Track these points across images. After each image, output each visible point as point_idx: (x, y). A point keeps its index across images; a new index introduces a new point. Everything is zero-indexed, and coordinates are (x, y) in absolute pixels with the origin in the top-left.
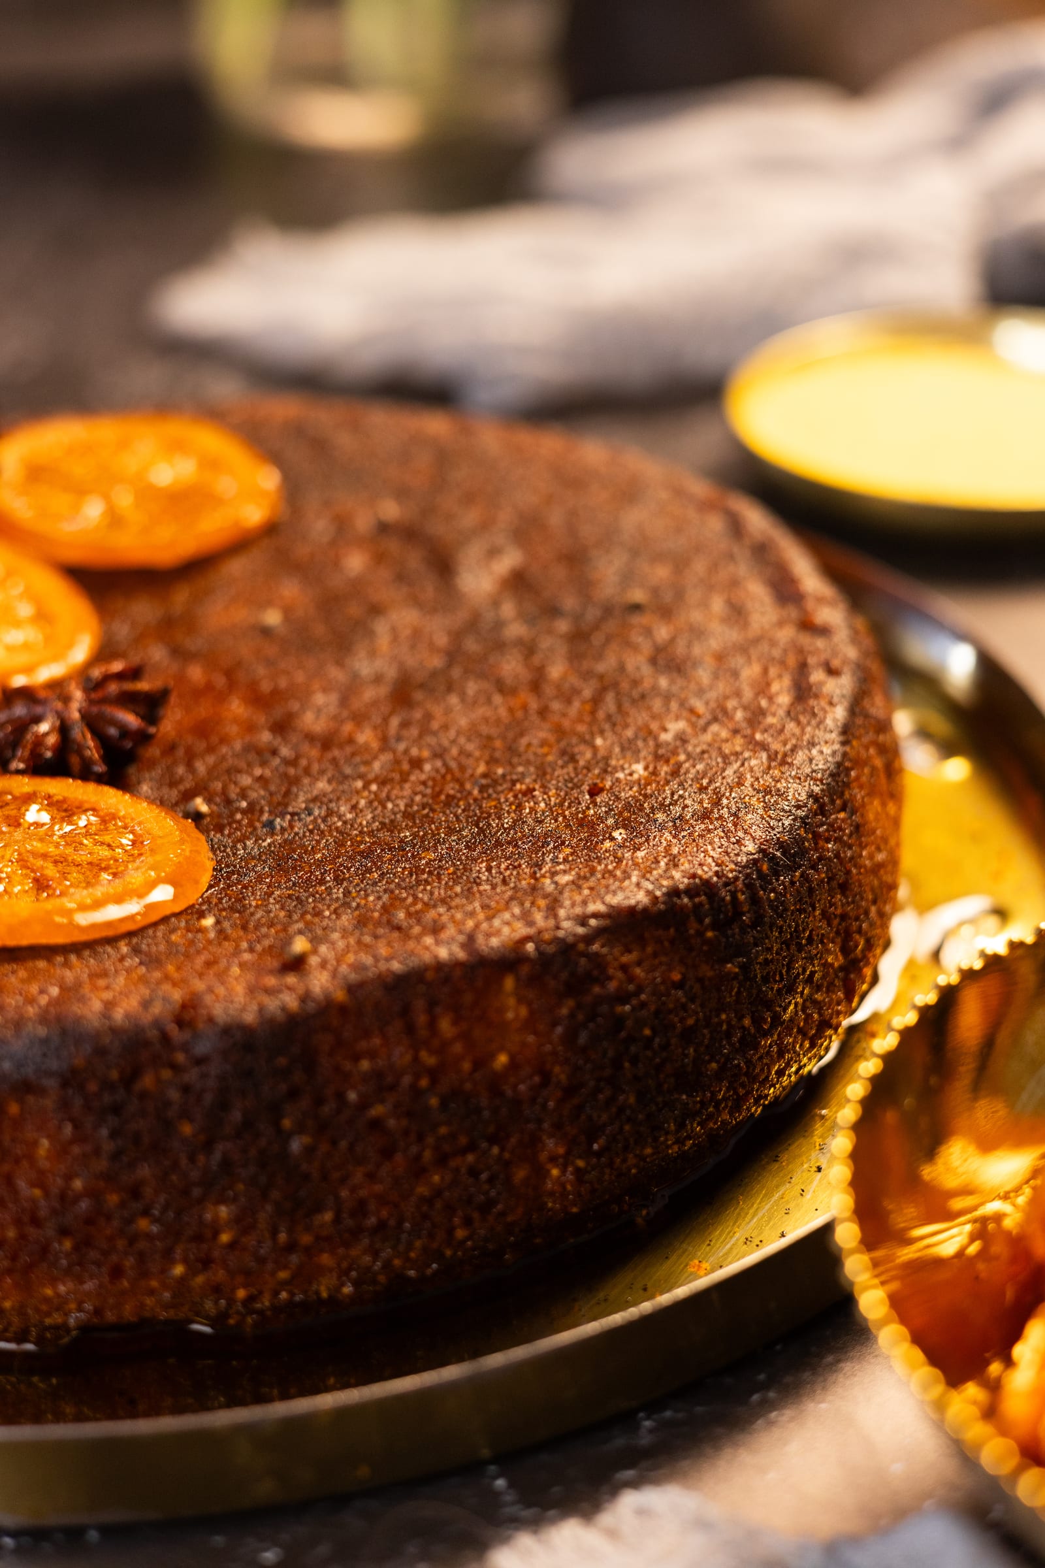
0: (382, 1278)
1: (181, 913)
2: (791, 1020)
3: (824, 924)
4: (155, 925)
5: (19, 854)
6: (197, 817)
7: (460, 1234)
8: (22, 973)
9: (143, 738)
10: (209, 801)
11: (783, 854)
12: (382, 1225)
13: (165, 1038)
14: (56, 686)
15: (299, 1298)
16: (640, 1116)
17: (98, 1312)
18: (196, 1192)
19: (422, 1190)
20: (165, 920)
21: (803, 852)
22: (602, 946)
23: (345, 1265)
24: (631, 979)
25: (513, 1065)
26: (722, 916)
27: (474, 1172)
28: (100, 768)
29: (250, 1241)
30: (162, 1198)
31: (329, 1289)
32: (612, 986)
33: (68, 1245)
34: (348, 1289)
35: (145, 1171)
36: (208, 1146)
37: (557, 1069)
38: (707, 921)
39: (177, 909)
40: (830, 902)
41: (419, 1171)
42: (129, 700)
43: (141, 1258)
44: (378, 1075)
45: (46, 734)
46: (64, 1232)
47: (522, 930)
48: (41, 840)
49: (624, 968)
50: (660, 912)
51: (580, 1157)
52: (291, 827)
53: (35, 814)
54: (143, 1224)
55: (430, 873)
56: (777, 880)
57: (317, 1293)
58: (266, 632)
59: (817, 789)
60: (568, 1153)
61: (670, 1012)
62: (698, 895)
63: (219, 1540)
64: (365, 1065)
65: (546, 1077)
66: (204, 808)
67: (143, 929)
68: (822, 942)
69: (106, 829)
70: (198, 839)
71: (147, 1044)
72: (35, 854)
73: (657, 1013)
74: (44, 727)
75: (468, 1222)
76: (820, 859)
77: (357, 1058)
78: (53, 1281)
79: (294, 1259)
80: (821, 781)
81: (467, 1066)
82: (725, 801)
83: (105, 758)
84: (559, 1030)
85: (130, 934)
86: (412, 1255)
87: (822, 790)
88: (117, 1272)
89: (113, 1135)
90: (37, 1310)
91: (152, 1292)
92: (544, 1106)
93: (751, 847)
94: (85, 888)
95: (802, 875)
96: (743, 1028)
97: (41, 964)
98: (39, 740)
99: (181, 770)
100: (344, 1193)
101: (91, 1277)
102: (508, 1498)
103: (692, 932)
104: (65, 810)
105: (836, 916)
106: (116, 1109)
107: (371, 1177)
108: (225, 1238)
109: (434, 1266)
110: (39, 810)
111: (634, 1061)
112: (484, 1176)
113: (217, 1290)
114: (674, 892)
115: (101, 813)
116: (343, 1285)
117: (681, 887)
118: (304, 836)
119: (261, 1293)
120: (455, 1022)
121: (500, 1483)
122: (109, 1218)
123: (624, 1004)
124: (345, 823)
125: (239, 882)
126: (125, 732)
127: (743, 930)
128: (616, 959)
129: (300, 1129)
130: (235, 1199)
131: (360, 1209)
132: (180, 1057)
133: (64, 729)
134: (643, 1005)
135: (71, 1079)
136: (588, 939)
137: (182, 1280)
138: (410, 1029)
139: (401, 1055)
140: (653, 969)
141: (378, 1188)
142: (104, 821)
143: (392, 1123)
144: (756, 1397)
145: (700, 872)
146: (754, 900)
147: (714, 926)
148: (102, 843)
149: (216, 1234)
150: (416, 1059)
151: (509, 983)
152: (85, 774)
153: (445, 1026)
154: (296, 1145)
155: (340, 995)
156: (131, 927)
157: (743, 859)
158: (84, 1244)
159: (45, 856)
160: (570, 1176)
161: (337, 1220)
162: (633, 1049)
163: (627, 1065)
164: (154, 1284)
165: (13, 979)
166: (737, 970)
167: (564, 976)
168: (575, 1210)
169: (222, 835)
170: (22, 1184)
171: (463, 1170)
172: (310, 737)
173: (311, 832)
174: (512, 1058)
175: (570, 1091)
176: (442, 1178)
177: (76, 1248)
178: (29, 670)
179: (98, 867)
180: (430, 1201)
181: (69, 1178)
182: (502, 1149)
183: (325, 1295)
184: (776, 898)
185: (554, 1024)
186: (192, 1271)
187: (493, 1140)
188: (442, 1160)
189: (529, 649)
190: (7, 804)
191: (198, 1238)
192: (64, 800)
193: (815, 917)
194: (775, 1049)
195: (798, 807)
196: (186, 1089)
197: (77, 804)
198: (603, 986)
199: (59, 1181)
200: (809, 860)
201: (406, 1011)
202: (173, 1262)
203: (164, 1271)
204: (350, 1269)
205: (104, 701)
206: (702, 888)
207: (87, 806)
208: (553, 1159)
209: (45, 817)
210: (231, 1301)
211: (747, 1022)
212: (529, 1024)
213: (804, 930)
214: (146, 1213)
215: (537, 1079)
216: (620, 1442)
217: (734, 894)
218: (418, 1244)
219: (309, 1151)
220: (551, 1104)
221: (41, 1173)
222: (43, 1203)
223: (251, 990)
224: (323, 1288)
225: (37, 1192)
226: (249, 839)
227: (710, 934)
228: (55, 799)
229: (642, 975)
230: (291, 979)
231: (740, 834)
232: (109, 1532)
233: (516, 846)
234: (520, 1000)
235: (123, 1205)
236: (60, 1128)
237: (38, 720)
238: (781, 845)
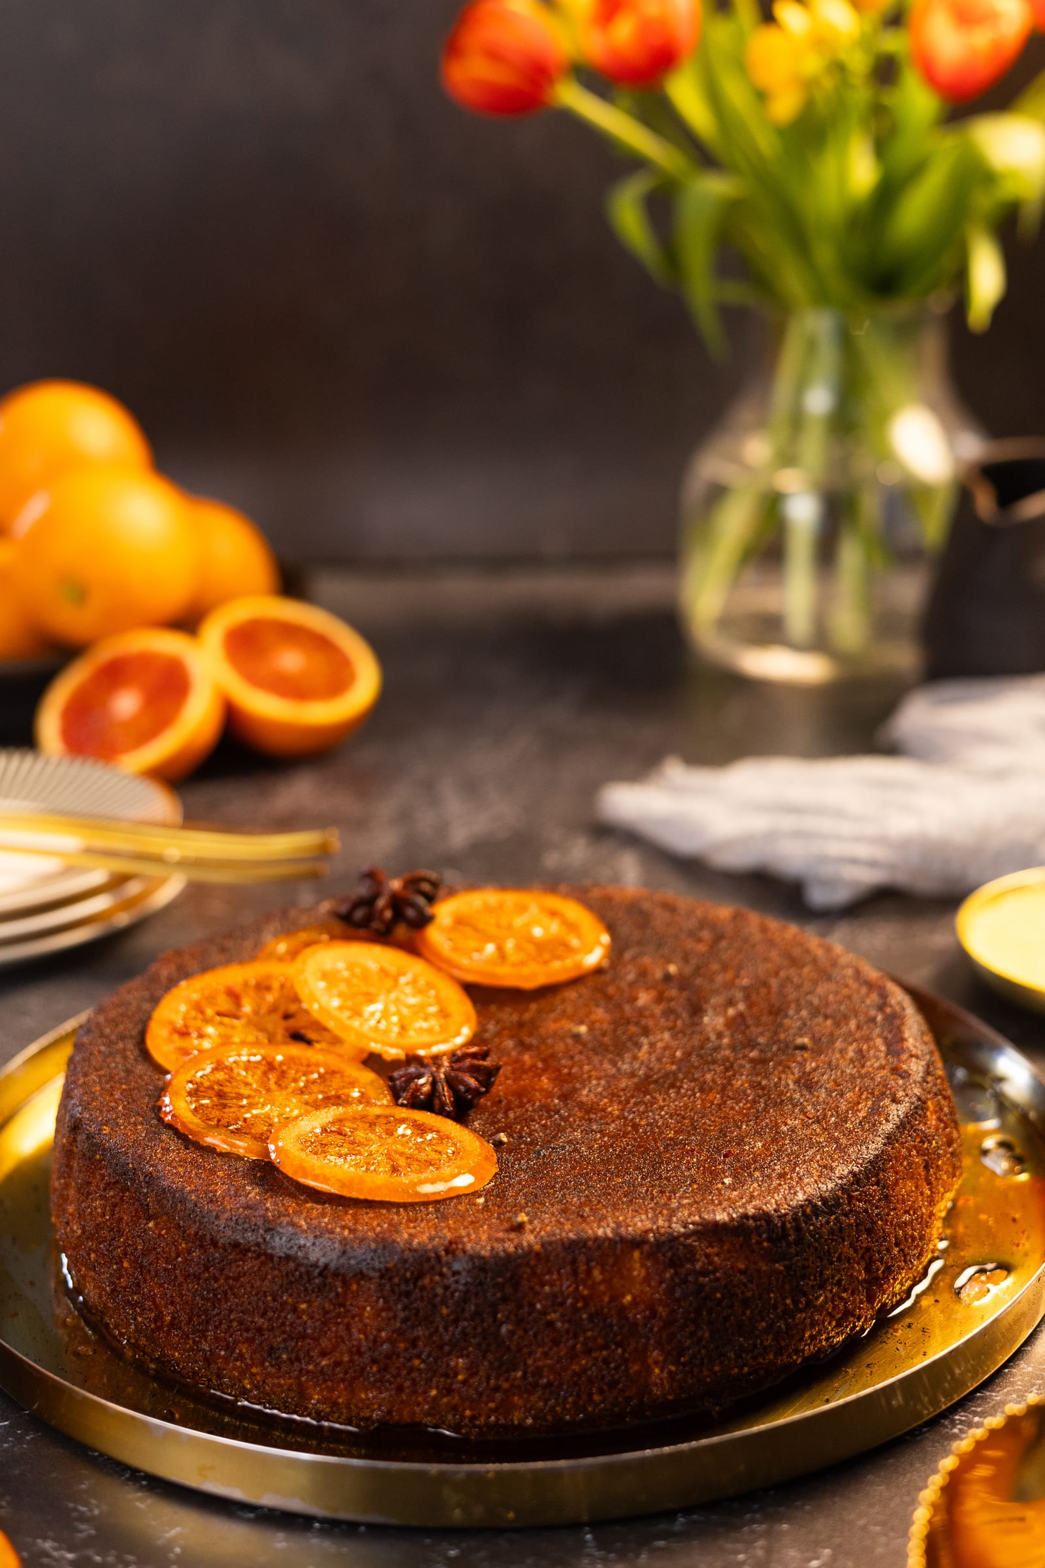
0: (549, 1418)
1: (468, 1195)
2: (822, 1305)
3: (851, 1251)
4: (451, 1199)
5: (388, 1151)
6: (498, 1145)
7: (596, 1398)
8: (371, 1215)
9: (477, 1094)
10: (509, 1135)
11: (823, 1204)
12: (550, 1384)
13: (438, 1257)
14: (436, 1059)
15: (502, 1421)
16: (712, 1346)
17: (389, 1412)
18: (447, 1348)
19: (576, 1367)
20: (458, 1197)
21: (838, 1204)
22: (695, 1241)
23: (528, 1406)
24: (711, 1263)
25: (634, 1302)
26: (774, 1235)
27: (606, 1362)
28: (449, 1108)
29: (474, 1381)
30: (428, 1349)
31: (519, 1420)
32: (698, 1266)
33: (375, 1369)
34: (529, 1421)
35: (420, 1332)
36: (456, 1321)
37: (661, 1309)
38: (764, 1236)
39: (466, 1192)
40: (857, 1239)
41: (573, 1356)
42: (474, 1070)
43: (414, 1383)
44: (554, 1296)
45: (423, 1085)
46: (374, 1361)
47: (648, 1225)
48: (402, 1145)
49: (707, 1256)
50: (734, 1226)
51: (672, 1364)
52: (550, 1156)
53: (402, 1130)
54: (417, 1362)
55: (614, 1190)
56: (817, 1219)
57: (512, 1421)
58: (577, 1037)
59: (856, 1169)
60: (665, 1361)
61: (735, 1286)
62: (760, 1220)
63: (428, 1541)
64: (547, 1288)
65: (654, 1314)
66: (505, 1139)
67: (445, 1200)
68: (849, 1262)
69: (442, 1143)
70: (492, 1156)
71: (428, 1259)
72: (396, 1152)
73: (726, 1286)
74: (422, 1081)
75: (601, 1392)
76: (851, 1211)
77: (543, 1285)
78: (366, 1390)
79: (498, 1396)
80: (861, 1165)
81: (606, 1299)
82: (797, 1169)
83: (453, 1104)
84: (664, 1286)
85: (437, 1202)
86: (568, 1406)
87: (860, 1170)
88: (400, 1389)
89: (405, 1309)
90: (356, 1406)
91: (419, 1404)
92: (651, 1330)
93: (801, 1196)
94: (417, 1173)
95: (835, 1219)
96: (786, 1305)
97: (384, 1211)
98: (418, 1088)
99: (500, 1116)
100: (530, 1362)
101: (387, 1390)
102: (590, 1545)
103: (754, 1241)
104: (421, 1129)
105: (861, 1248)
106: (408, 1294)
107: (546, 1354)
108: (460, 1377)
109: (581, 1415)
110: (407, 1128)
111: (710, 1312)
112: (612, 1365)
113: (454, 1408)
114: (745, 1216)
115: (442, 1134)
116: (527, 1418)
117: (750, 1214)
118: (555, 1162)
119: (480, 1415)
120: (602, 1273)
121: (589, 1536)
122: (398, 1357)
123: (705, 1277)
124: (581, 1156)
125: (508, 1182)
126: (469, 1089)
127: (789, 1245)
128: (702, 1250)
129: (507, 1320)
130: (468, 1356)
131: (538, 1372)
132: (445, 1270)
133: (434, 1083)
134: (717, 1279)
135: (385, 1274)
136: (686, 1236)
137: (434, 1399)
138: (575, 1272)
139: (567, 1285)
140: (726, 1259)
141: (549, 1362)
142: (441, 1138)
143: (559, 1324)
144: (748, 1516)
145: (764, 1207)
146: (798, 1229)
147: (769, 1240)
148: (436, 1151)
149: (456, 1375)
150: (577, 1289)
151: (636, 1255)
152: (441, 1112)
153: (597, 1274)
154: (504, 1329)
155: (537, 1247)
156: (438, 1198)
157: (793, 1203)
158: (384, 1370)
159: (402, 1154)
160: (665, 1375)
161: (524, 1377)
162: (709, 1304)
163: (705, 1313)
164: (420, 1399)
165: (365, 1217)
166: (782, 1268)
167: (669, 1254)
168: (670, 1397)
169: (510, 1155)
170: (354, 1331)
171: (600, 1359)
172: (581, 1105)
173: (560, 1159)
174: (634, 1298)
175: (668, 1324)
176: (587, 1363)
177: (379, 1371)
178: (428, 1046)
179: (430, 1163)
180: (579, 1375)
181: (379, 1331)
182: (624, 1351)
183: (516, 1422)
184: (814, 1230)
185: (661, 1282)
186: (441, 1395)
187: (618, 1345)
188: (588, 1352)
189: (729, 1066)
190: (390, 1122)
191: (446, 1375)
192: (423, 1125)
193: (844, 1245)
194: (808, 1321)
195: (841, 1178)
196: (446, 1288)
197: (429, 1127)
198: (693, 1264)
199: (375, 1332)
200: (842, 1210)
201: (574, 1262)
202: (431, 1388)
203: (425, 1392)
204: (531, 1409)
205: (458, 1070)
206: (764, 1217)
207: (435, 1129)
208: (656, 1363)
209: (409, 1132)
210: (463, 1417)
211: (788, 1301)
212: (647, 1279)
213: (835, 1253)
214: (418, 1356)
215: (647, 1313)
216: (662, 1526)
217: (784, 1224)
218: (570, 1399)
219: (512, 1333)
220: (656, 1329)
221: (366, 1325)
222: (364, 1343)
223: (490, 1239)
224: (515, 1418)
225: (362, 1336)
226: (523, 1159)
227: (765, 1244)
228: (418, 1122)
229: (719, 1262)
230: (513, 1235)
231: (798, 1189)
232: (371, 1527)
233: (669, 1181)
234: (643, 1265)
235: (406, 1349)
236: (377, 1301)
237: (420, 1076)
238: (824, 1200)
